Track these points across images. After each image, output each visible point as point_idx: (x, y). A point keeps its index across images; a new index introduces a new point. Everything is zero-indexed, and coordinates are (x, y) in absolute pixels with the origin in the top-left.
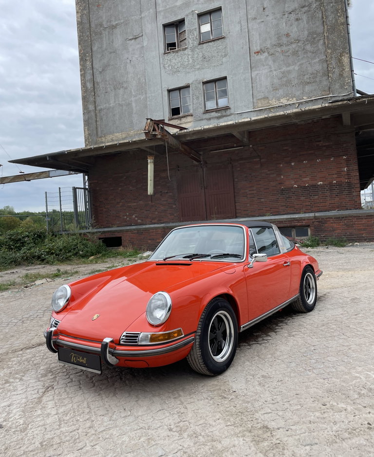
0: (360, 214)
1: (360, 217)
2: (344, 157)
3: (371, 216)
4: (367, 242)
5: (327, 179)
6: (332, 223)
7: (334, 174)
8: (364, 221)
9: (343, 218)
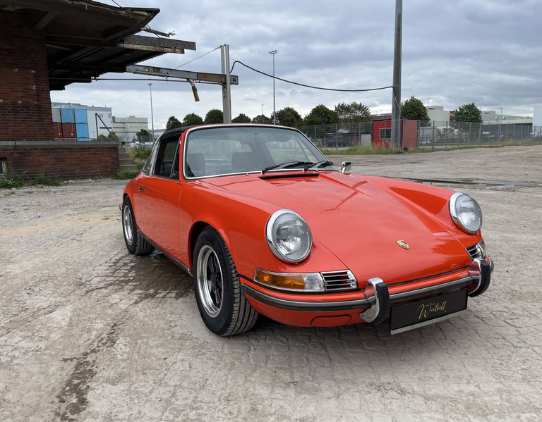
0: (73, 145)
1: (71, 149)
2: (32, 71)
3: (84, 149)
4: (81, 179)
5: (9, 96)
6: (38, 156)
7: (18, 92)
8: (77, 155)
9: (52, 149)
